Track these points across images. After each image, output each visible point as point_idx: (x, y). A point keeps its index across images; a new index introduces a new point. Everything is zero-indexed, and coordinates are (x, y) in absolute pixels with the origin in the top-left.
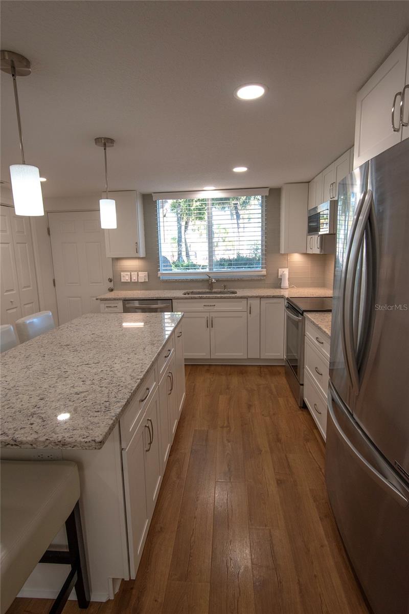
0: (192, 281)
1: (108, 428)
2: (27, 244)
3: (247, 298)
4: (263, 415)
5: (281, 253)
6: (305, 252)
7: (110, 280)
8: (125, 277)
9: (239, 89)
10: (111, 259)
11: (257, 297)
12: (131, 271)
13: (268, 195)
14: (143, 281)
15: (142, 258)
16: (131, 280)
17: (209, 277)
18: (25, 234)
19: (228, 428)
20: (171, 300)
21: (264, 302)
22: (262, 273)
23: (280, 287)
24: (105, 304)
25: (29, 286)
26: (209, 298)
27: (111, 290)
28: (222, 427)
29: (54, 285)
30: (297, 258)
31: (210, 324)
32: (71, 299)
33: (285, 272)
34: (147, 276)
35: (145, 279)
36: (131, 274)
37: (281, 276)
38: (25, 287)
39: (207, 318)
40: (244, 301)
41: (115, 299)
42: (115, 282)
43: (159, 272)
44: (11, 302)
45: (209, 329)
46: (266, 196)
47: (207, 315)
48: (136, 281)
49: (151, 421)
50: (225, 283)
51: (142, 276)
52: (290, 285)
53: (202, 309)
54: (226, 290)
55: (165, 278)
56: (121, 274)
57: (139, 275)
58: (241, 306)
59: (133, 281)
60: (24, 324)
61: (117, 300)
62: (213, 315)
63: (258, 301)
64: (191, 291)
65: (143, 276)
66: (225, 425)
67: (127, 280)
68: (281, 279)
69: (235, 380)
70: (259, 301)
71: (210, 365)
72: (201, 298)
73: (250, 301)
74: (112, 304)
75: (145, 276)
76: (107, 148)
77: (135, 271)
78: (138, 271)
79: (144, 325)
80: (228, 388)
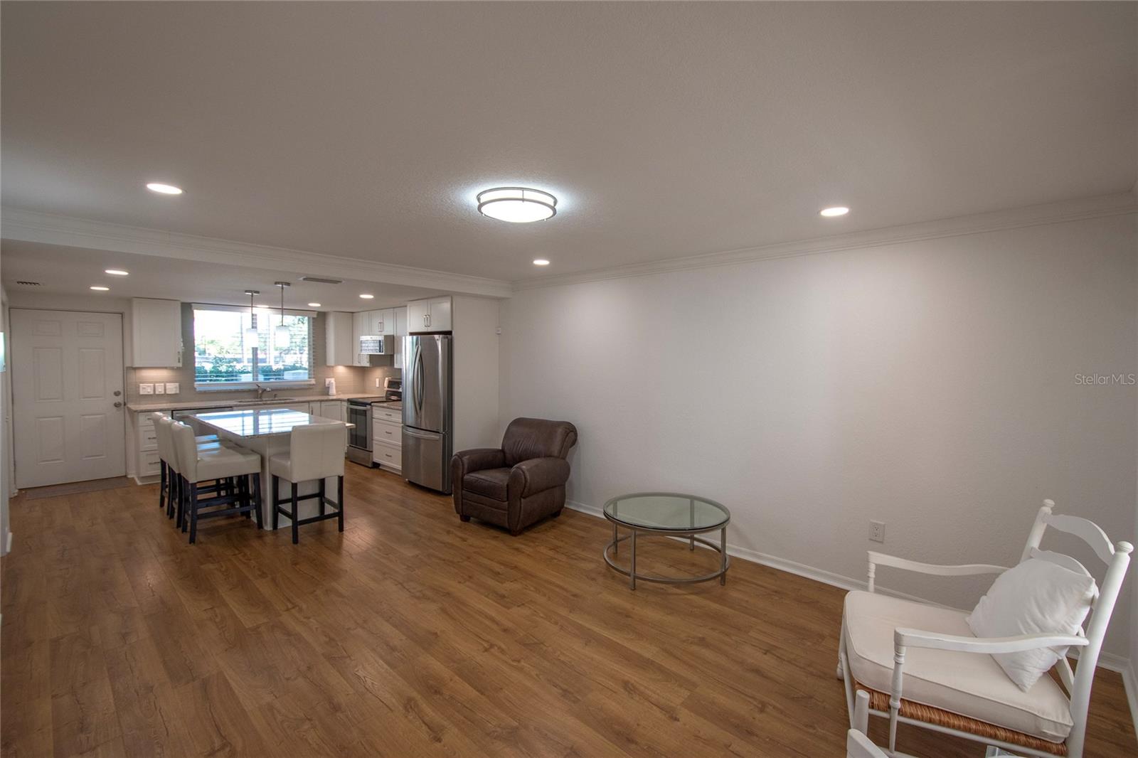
3: (309, 402)
5: (328, 364)
6: (351, 364)
7: (118, 395)
8: (146, 389)
11: (317, 401)
12: (154, 382)
14: (172, 393)
16: (154, 392)
17: (259, 386)
21: (323, 404)
22: (311, 382)
23: (328, 395)
27: (120, 405)
29: (13, 402)
30: (341, 370)
33: (331, 381)
34: (179, 388)
35: (175, 391)
36: (154, 385)
37: (328, 385)
40: (306, 405)
42: (126, 395)
43: (195, 383)
48: (163, 393)
50: (275, 393)
51: (170, 387)
52: (337, 392)
54: (278, 398)
55: (206, 389)
56: (137, 386)
57: (167, 387)
59: (157, 393)
63: (319, 404)
65: (172, 388)
67: (149, 392)
68: (329, 388)
73: (312, 404)
75: (176, 388)
77: (160, 382)
78: (165, 382)
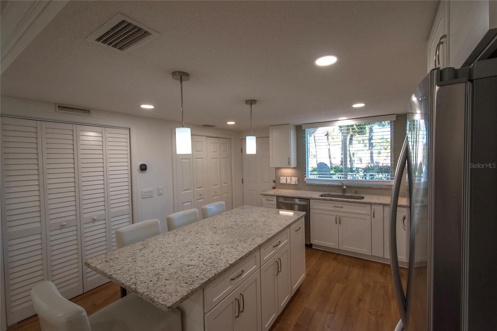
0: (329, 186)
1: (180, 298)
2: (228, 159)
3: (371, 204)
4: (370, 312)
7: (274, 182)
8: (283, 180)
9: (317, 59)
10: (275, 168)
11: (380, 204)
12: (286, 176)
13: (395, 120)
14: (294, 184)
15: (293, 168)
16: (286, 183)
17: (343, 184)
18: (228, 153)
19: (332, 315)
20: (309, 199)
21: (387, 208)
22: (391, 183)
24: (266, 198)
25: (227, 183)
26: (338, 201)
27: (274, 188)
28: (328, 312)
29: (243, 182)
31: (338, 221)
32: (251, 192)
34: (297, 180)
35: (295, 182)
36: (286, 178)
38: (224, 183)
39: (336, 215)
40: (368, 207)
41: (271, 195)
42: (276, 183)
43: (305, 178)
44: (216, 192)
45: (337, 225)
46: (394, 121)
47: (336, 213)
48: (290, 183)
49: (242, 295)
53: (332, 208)
54: (356, 195)
55: (310, 182)
56: (280, 178)
57: (292, 180)
58: (366, 210)
59: (288, 183)
60: (206, 209)
61: (273, 196)
62: (340, 214)
64: (327, 193)
65: (294, 180)
66: (331, 312)
67: (284, 182)
69: (356, 272)
70: (382, 208)
71: (339, 254)
72: (331, 200)
73: (373, 207)
74: (271, 198)
76: (252, 105)
77: (289, 176)
78: (291, 177)
79: (293, 215)
80: (347, 278)
